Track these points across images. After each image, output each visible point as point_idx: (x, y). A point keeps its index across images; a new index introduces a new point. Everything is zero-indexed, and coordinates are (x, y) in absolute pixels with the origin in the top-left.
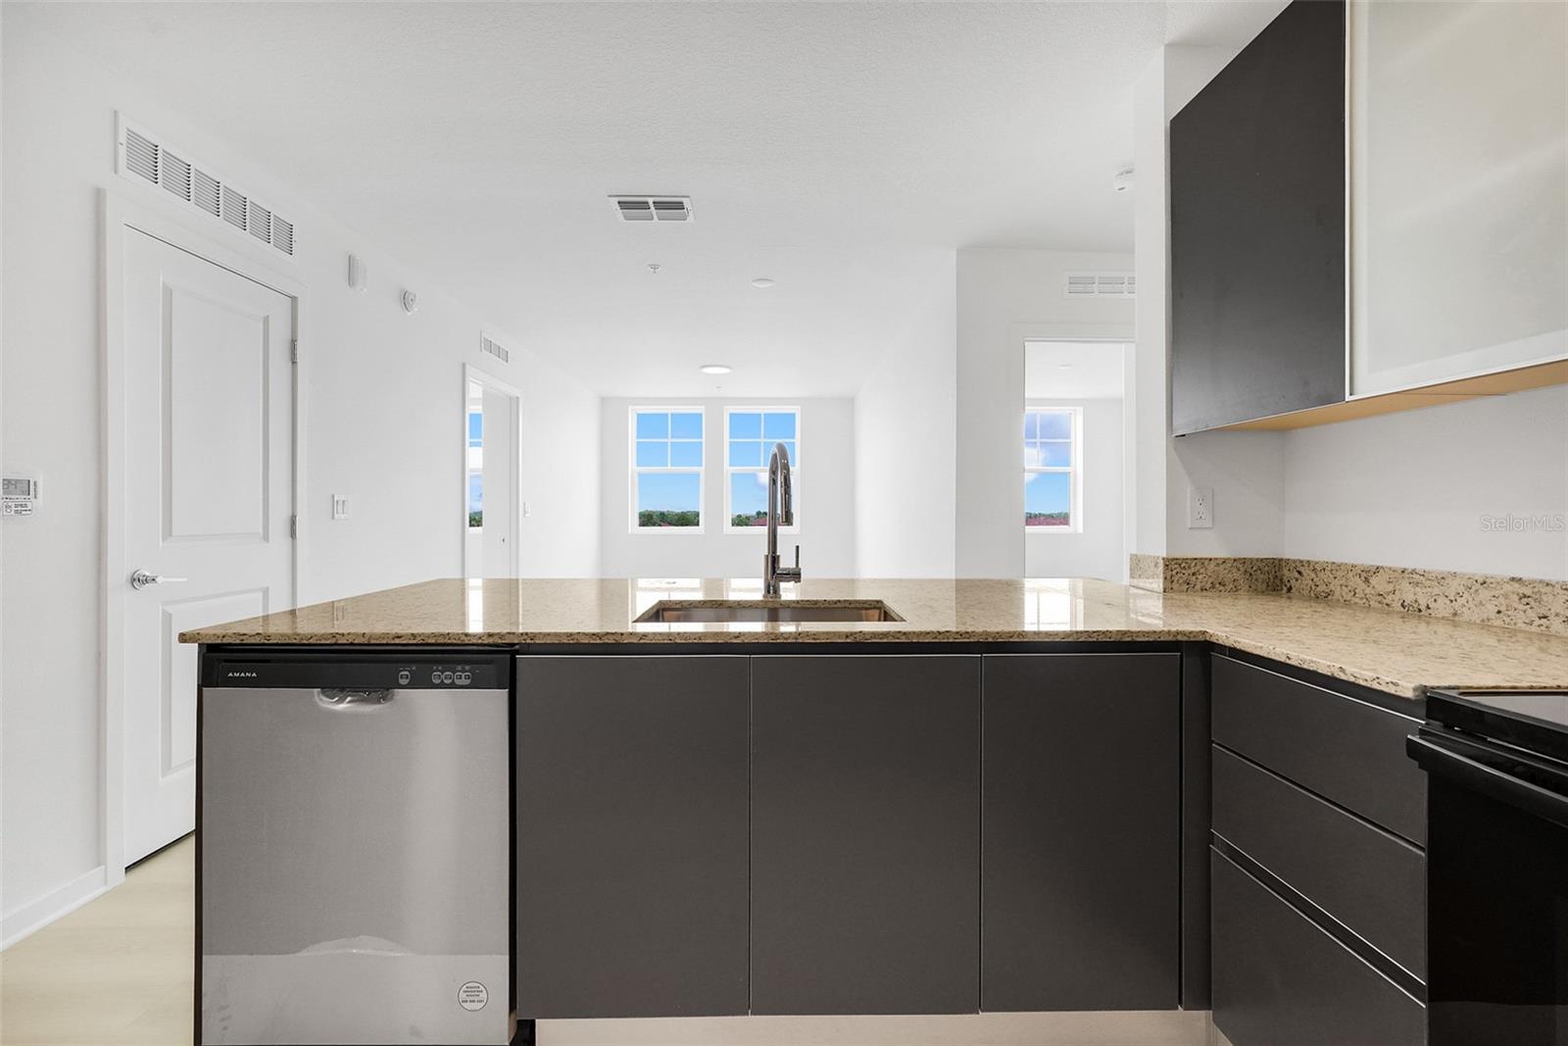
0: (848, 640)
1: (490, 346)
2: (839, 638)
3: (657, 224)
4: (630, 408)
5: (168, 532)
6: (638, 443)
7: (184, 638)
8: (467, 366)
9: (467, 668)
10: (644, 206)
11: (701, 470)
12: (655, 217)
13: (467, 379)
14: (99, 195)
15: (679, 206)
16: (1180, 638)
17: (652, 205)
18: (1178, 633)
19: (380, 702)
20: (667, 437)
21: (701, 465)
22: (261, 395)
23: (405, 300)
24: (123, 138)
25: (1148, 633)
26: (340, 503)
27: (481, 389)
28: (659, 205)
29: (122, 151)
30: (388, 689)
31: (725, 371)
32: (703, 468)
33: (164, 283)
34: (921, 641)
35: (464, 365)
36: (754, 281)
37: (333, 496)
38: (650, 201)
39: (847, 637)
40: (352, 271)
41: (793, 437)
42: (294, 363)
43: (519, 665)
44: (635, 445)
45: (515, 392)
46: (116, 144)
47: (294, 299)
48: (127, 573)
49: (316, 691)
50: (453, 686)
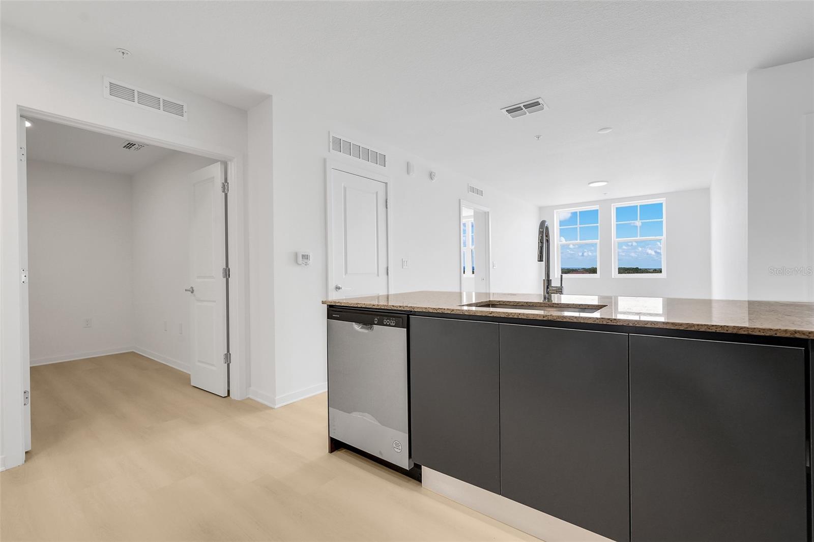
0: (544, 319)
1: (473, 190)
2: (540, 317)
3: (529, 116)
4: (555, 211)
5: (346, 272)
6: (560, 229)
7: (323, 303)
8: (461, 200)
9: (394, 319)
10: (519, 109)
11: (598, 241)
12: (527, 113)
13: (461, 205)
14: (325, 160)
15: (537, 104)
16: (797, 336)
17: (523, 108)
18: (796, 332)
19: (368, 329)
20: (577, 225)
21: (598, 239)
22: (376, 220)
23: (431, 176)
24: (331, 140)
25: (764, 330)
26: (405, 262)
27: (473, 210)
28: (526, 107)
29: (331, 144)
30: (372, 325)
31: (605, 183)
32: (599, 241)
33: (344, 187)
34: (586, 322)
35: (460, 200)
36: (599, 131)
37: (403, 259)
38: (522, 105)
39: (544, 317)
40: (408, 168)
41: (662, 218)
42: (387, 208)
43: (411, 319)
44: (559, 230)
45: (486, 209)
46: (329, 142)
47: (386, 183)
48: (334, 286)
49: (354, 323)
50: (390, 326)
